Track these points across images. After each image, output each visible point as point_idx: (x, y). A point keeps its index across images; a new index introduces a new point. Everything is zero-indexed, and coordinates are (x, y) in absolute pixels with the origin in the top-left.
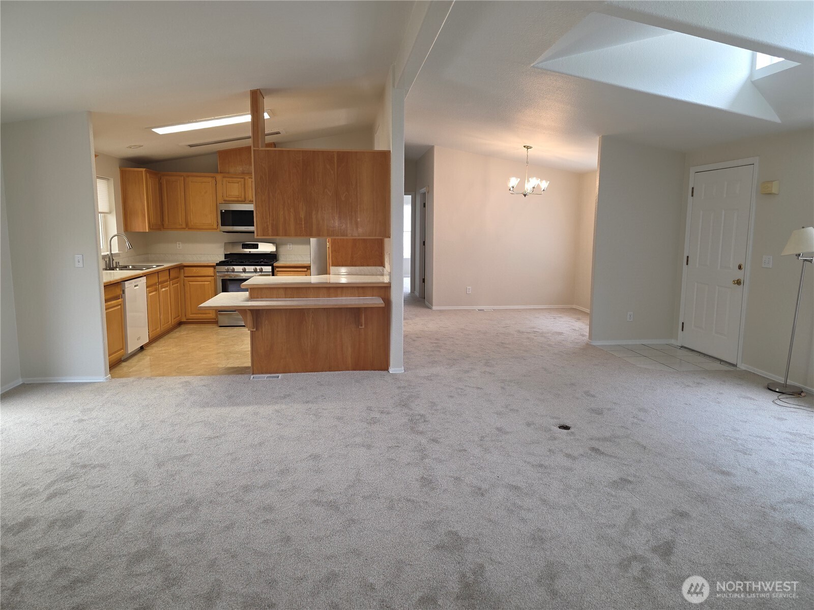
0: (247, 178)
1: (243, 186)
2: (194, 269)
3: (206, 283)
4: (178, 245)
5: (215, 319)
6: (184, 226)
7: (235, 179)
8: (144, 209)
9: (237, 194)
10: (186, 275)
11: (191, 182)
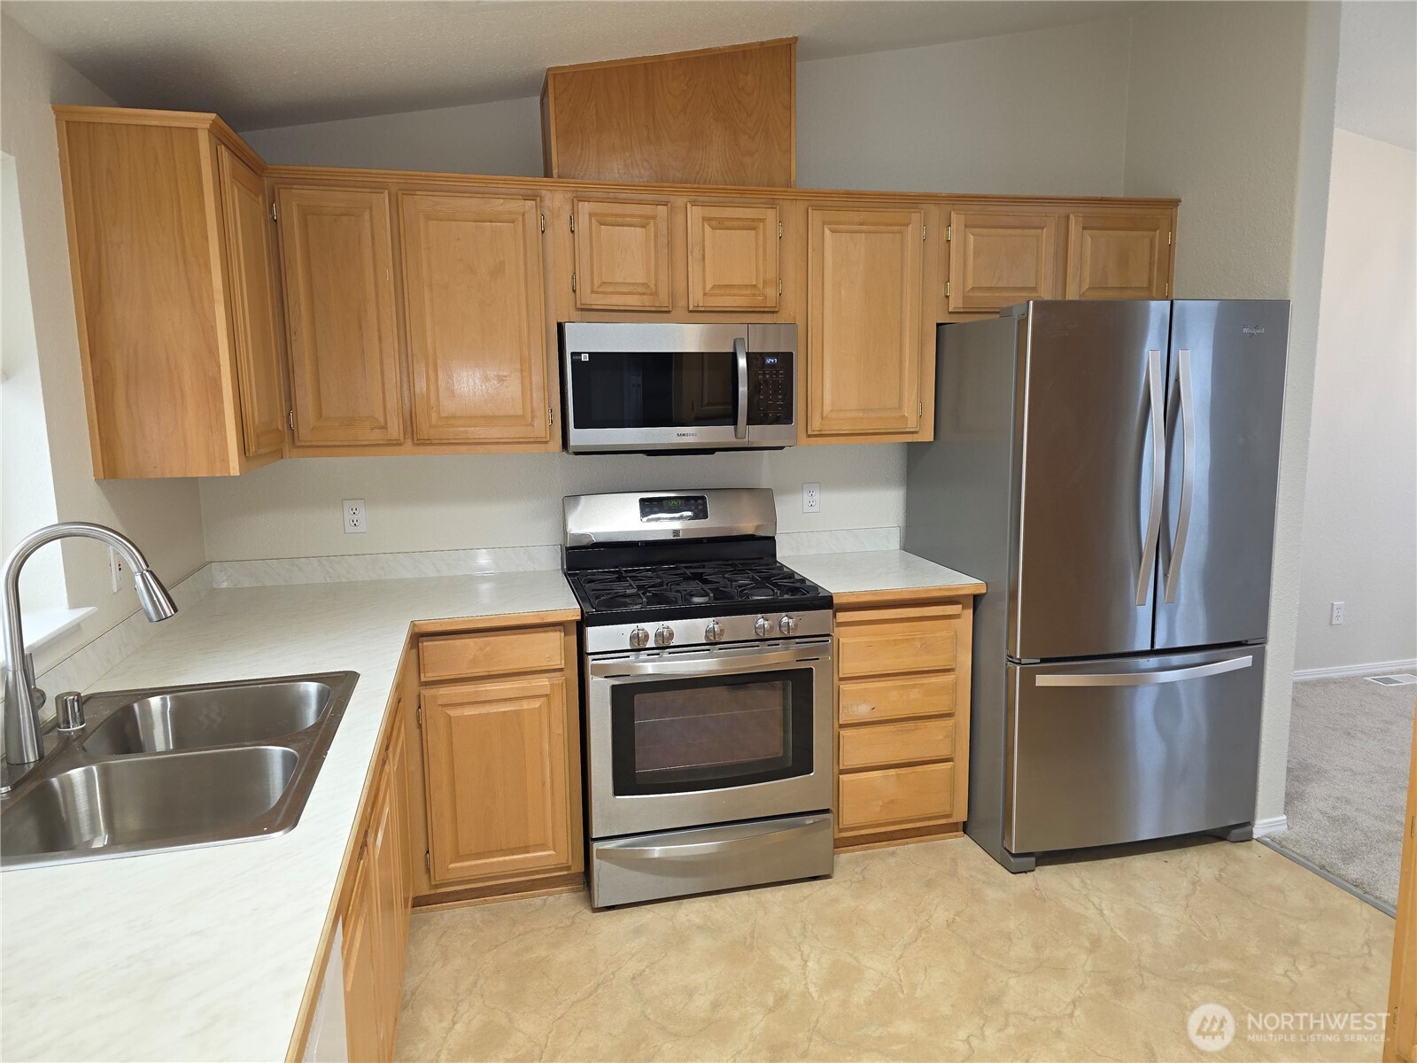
0: (680, 201)
1: (663, 240)
2: (471, 643)
3: (526, 705)
4: (348, 516)
5: (568, 868)
6: (395, 430)
7: (629, 209)
8: (213, 352)
9: (640, 279)
10: (429, 676)
11: (428, 218)
